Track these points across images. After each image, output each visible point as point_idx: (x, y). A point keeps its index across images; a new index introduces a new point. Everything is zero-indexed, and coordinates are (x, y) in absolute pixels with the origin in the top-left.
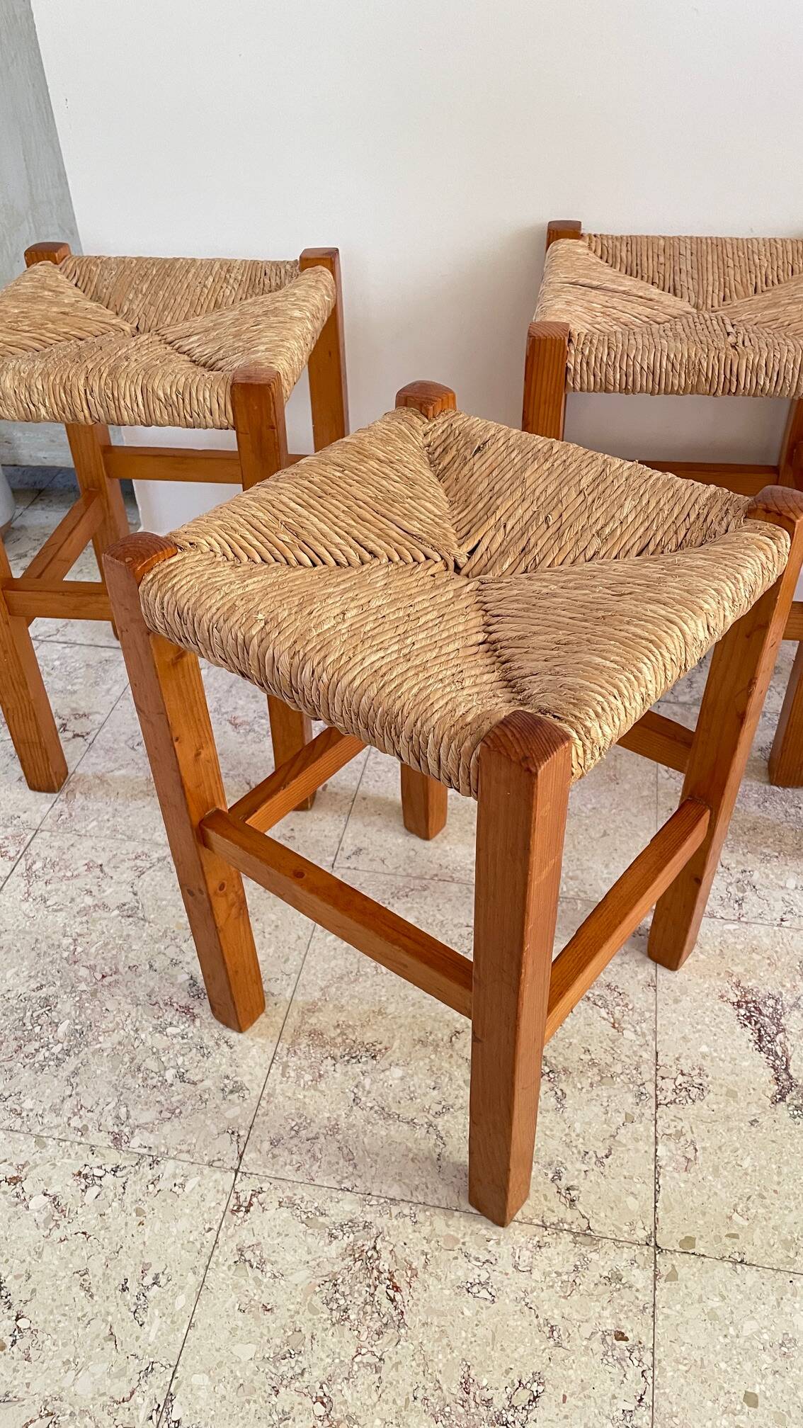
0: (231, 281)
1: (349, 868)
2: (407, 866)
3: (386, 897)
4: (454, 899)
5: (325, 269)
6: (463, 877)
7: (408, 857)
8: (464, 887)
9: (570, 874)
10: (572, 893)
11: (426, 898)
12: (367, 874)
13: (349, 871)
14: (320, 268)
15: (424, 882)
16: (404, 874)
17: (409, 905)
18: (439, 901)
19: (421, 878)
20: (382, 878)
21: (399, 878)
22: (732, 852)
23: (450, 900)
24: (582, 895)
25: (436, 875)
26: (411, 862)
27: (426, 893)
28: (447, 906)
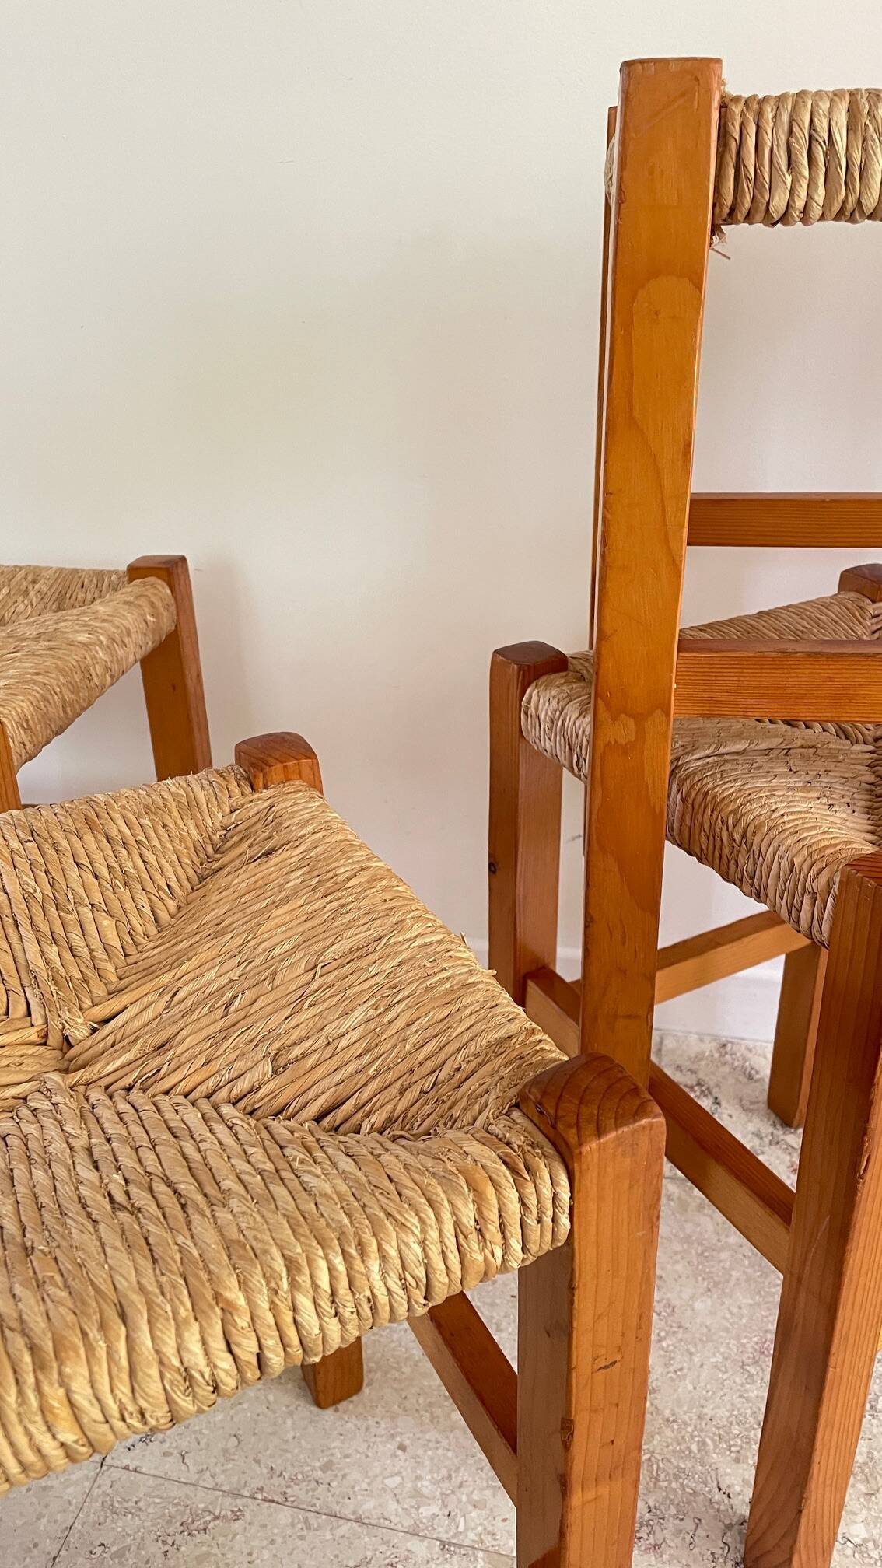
0: (32, 594)
1: (127, 1468)
2: (218, 1469)
3: (171, 1530)
4: (279, 1540)
5: (160, 581)
6: (302, 1496)
7: (225, 1451)
8: (301, 1515)
9: (475, 1497)
10: (472, 1536)
11: (235, 1535)
12: (151, 1482)
13: (124, 1474)
14: (152, 579)
15: (240, 1502)
16: (210, 1484)
17: (205, 1549)
18: (256, 1543)
19: (235, 1494)
20: (176, 1492)
21: (201, 1493)
22: (737, 1460)
23: (272, 1542)
24: (488, 1541)
25: (261, 1489)
26: (228, 1460)
27: (238, 1525)
28: (266, 1555)
